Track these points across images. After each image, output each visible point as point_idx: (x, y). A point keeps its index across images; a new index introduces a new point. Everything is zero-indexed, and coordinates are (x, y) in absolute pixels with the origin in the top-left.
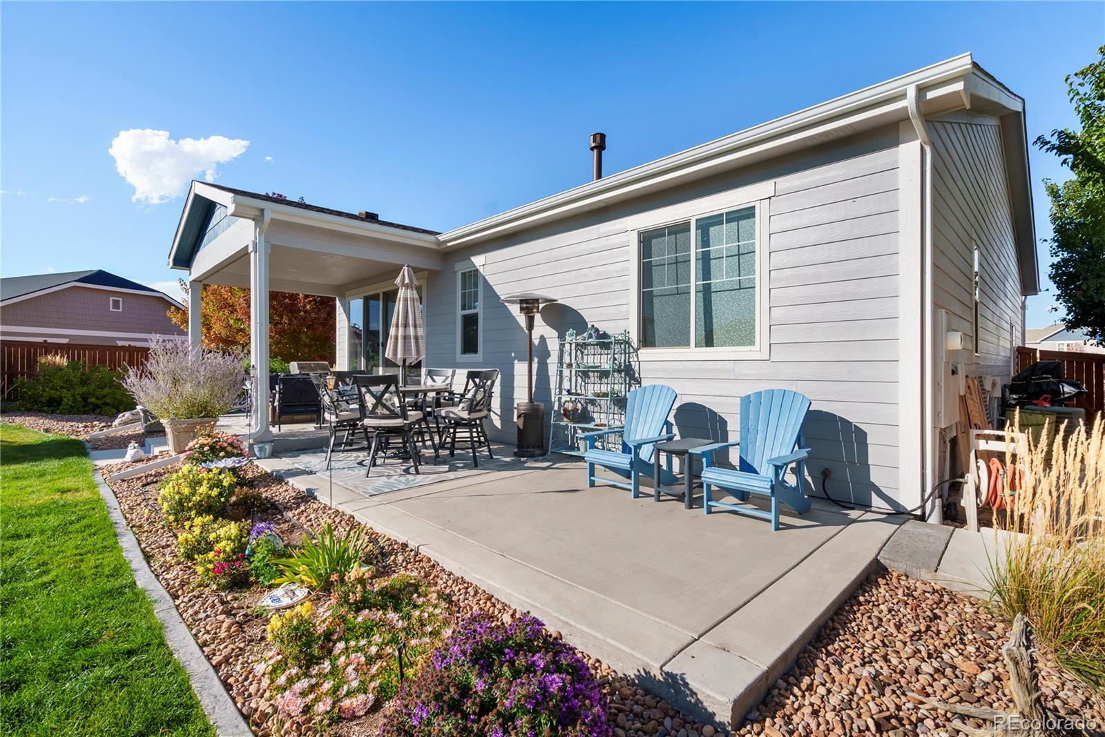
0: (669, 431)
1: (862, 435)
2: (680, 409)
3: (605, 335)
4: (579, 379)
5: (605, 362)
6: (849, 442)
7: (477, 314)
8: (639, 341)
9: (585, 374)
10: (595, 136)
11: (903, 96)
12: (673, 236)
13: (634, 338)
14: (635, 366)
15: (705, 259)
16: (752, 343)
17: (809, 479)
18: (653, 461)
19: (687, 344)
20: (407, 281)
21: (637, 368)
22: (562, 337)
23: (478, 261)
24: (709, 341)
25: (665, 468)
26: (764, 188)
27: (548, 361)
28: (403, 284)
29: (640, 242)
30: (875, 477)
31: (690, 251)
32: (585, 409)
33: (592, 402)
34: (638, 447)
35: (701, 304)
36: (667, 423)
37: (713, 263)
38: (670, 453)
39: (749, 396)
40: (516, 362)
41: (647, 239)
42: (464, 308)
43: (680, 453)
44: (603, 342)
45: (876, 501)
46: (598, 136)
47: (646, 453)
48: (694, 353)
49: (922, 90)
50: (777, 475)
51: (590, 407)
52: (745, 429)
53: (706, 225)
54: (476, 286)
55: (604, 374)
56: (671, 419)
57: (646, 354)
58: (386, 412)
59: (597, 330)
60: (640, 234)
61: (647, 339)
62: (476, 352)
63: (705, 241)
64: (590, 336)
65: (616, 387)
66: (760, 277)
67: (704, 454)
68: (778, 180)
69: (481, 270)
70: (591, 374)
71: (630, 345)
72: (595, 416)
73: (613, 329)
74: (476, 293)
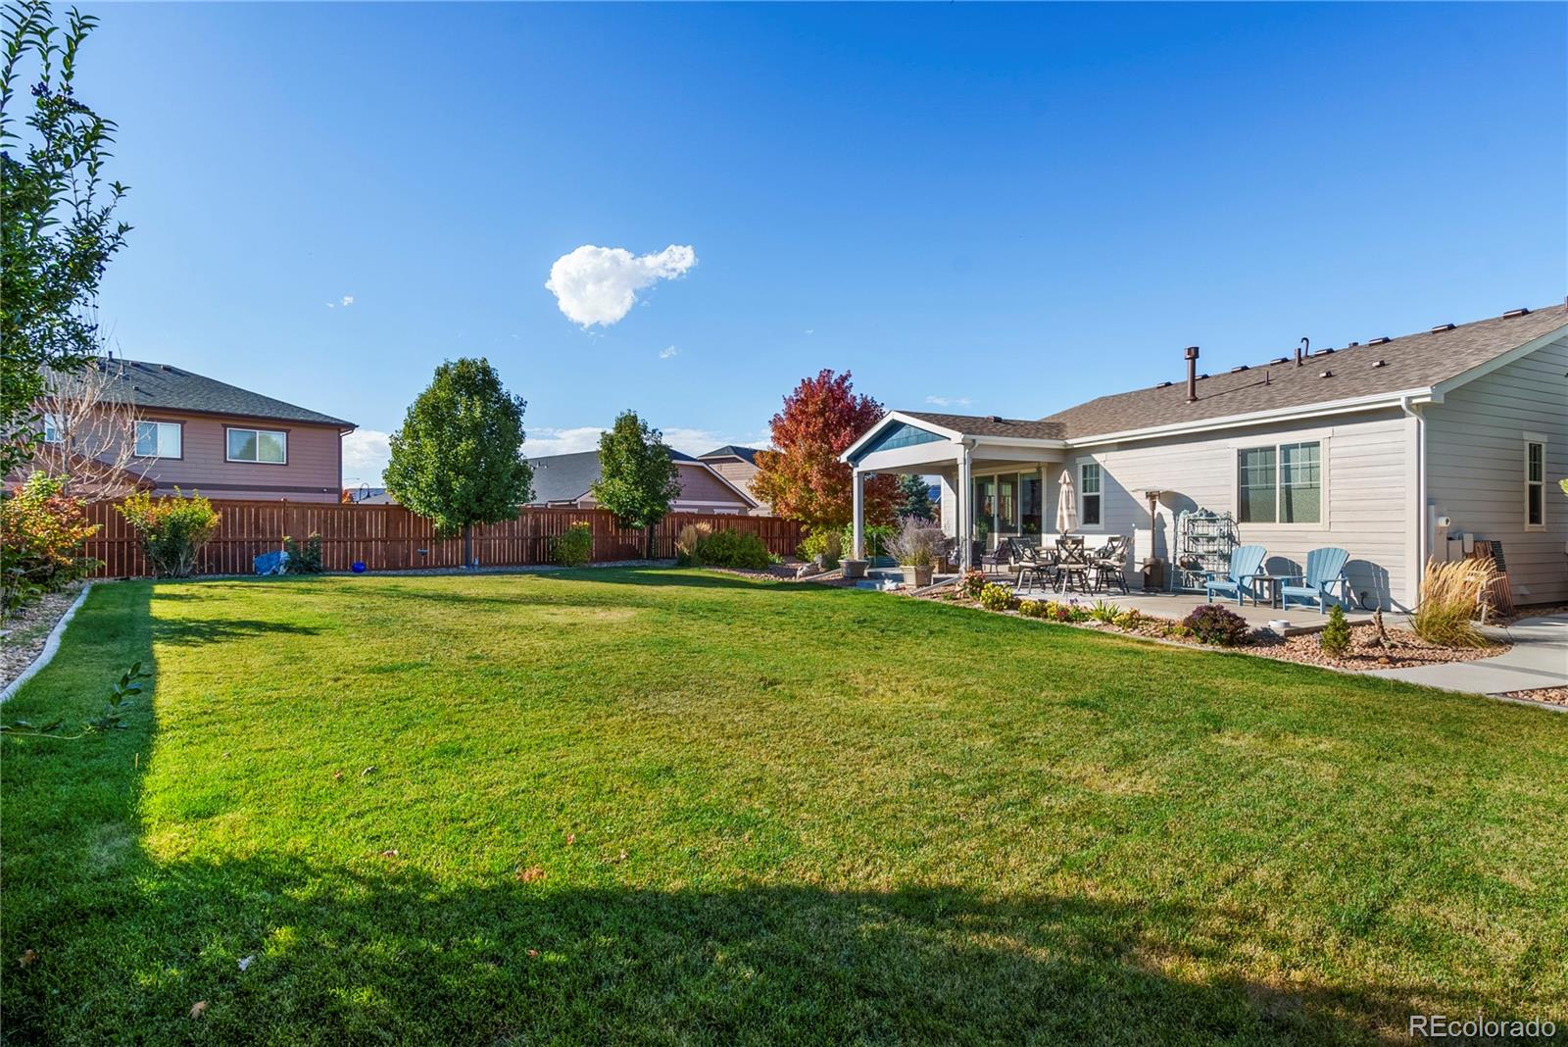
0: (1261, 572)
1: (1385, 572)
2: (1268, 561)
3: (1212, 514)
4: (1191, 543)
5: (1213, 531)
6: (1378, 578)
7: (1098, 497)
8: (1238, 518)
9: (1196, 539)
10: (1189, 349)
11: (1399, 399)
12: (1264, 453)
13: (1235, 517)
14: (1236, 534)
15: (1287, 470)
16: (1319, 521)
17: (1355, 599)
18: (1251, 587)
19: (1274, 521)
20: (1068, 480)
21: (1237, 535)
22: (1176, 515)
23: (1099, 458)
24: (1290, 520)
25: (1259, 592)
26: (1327, 431)
27: (1165, 530)
28: (1065, 482)
29: (1239, 455)
30: (1393, 595)
31: (1275, 462)
32: (1196, 562)
33: (1202, 557)
34: (1242, 578)
35: (1284, 496)
36: (1259, 567)
37: (1292, 471)
38: (1262, 580)
39: (1313, 552)
40: (1136, 530)
41: (1243, 455)
42: (1085, 491)
43: (1269, 580)
44: (1211, 518)
45: (1394, 608)
46: (1193, 351)
47: (1247, 582)
48: (1278, 526)
49: (1409, 399)
50: (1323, 588)
51: (1199, 561)
52: (1310, 569)
53: (1286, 449)
54: (1097, 474)
55: (1213, 539)
56: (1263, 565)
57: (1243, 526)
58: (1074, 560)
59: (1206, 511)
60: (1238, 450)
61: (1245, 515)
62: (1098, 522)
63: (1287, 458)
64: (1201, 515)
65: (1221, 548)
66: (1323, 483)
67: (1283, 580)
68: (1335, 428)
69: (1102, 464)
70: (1200, 539)
71: (1231, 521)
72: (1204, 566)
73: (1219, 510)
74: (1098, 481)
